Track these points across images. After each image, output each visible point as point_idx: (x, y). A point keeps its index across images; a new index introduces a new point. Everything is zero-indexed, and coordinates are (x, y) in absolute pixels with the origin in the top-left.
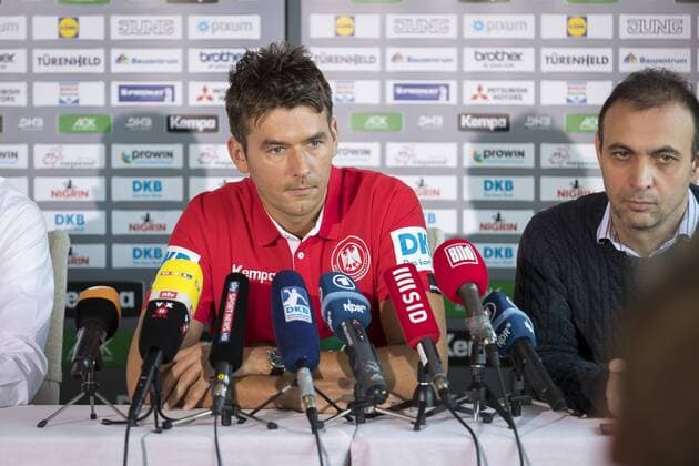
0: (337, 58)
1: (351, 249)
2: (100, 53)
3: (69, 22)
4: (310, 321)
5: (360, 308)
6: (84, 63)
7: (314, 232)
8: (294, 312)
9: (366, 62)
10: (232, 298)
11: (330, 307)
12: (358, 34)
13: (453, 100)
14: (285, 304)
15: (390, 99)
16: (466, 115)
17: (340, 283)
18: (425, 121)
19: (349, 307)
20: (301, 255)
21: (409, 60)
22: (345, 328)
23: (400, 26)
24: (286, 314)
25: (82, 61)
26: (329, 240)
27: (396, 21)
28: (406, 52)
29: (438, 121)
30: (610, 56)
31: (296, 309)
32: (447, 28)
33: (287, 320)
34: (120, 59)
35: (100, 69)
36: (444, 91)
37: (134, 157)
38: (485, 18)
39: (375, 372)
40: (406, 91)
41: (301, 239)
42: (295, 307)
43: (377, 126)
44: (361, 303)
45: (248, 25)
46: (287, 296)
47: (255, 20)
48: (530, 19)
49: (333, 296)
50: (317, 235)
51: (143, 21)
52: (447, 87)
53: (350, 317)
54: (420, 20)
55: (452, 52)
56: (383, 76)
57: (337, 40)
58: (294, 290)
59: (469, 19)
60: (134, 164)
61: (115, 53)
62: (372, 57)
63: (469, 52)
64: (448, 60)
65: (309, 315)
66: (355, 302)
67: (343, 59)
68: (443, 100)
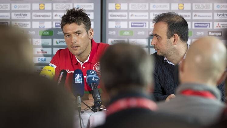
2: (50, 14)
3: (42, 5)
4: (82, 83)
5: (96, 80)
6: (46, 16)
7: (87, 61)
8: (77, 81)
9: (124, 16)
10: (61, 77)
11: (88, 79)
12: (122, 9)
13: (147, 27)
14: (75, 78)
15: (130, 27)
16: (151, 31)
17: (92, 73)
18: (139, 33)
19: (93, 79)
20: (84, 68)
21: (135, 16)
22: (92, 85)
24: (75, 81)
25: (45, 16)
26: (92, 63)
27: (132, 5)
28: (134, 14)
29: (143, 33)
30: (190, 15)
32: (145, 7)
33: (75, 83)
34: (56, 15)
35: (50, 18)
36: (145, 24)
37: (59, 42)
38: (156, 4)
39: (98, 97)
40: (134, 24)
41: (83, 63)
42: (78, 79)
43: (127, 34)
44: (97, 78)
45: (91, 6)
47: (92, 4)
48: (168, 5)
49: (89, 76)
50: (88, 61)
51: (62, 5)
53: (93, 82)
54: (138, 5)
55: (147, 14)
56: (128, 20)
57: (116, 10)
58: (79, 75)
59: (152, 5)
60: (59, 44)
61: (54, 14)
62: (125, 15)
63: (151, 14)
64: (146, 16)
65: (82, 81)
66: (95, 78)
67: (117, 15)
68: (144, 27)
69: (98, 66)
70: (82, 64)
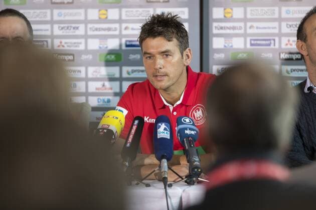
0: (225, 28)
1: (199, 110)
2: (117, 26)
3: (103, 11)
4: (169, 138)
5: (193, 132)
6: (110, 30)
7: (179, 102)
8: (162, 134)
9: (237, 29)
10: (134, 128)
11: (179, 132)
12: (234, 17)
13: (277, 46)
14: (158, 130)
15: (248, 46)
16: (283, 53)
17: (185, 121)
18: (264, 56)
19: (188, 132)
20: (175, 113)
21: (257, 28)
22: (185, 141)
23: (253, 12)
24: (158, 135)
26: (188, 106)
27: (251, 10)
28: (255, 24)
29: (270, 55)
31: (163, 133)
32: (274, 13)
33: (158, 137)
34: (126, 28)
35: (117, 33)
36: (273, 42)
37: (132, 72)
38: (291, 9)
39: (196, 161)
40: (255, 42)
41: (173, 105)
42: (163, 131)
43: (243, 57)
44: (193, 130)
45: (183, 13)
46: (160, 126)
47: (186, 10)
49: (181, 126)
50: (181, 103)
52: (274, 40)
53: (188, 136)
54: (262, 10)
55: (276, 24)
56: (245, 35)
57: (225, 19)
58: (163, 124)
59: (284, 9)
60: (132, 76)
61: (124, 25)
62: (240, 27)
63: (284, 24)
64: (274, 28)
65: (169, 135)
66: (191, 129)
67: (227, 28)
68: (272, 46)
69: (197, 110)
70: (171, 108)
